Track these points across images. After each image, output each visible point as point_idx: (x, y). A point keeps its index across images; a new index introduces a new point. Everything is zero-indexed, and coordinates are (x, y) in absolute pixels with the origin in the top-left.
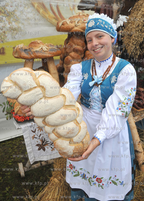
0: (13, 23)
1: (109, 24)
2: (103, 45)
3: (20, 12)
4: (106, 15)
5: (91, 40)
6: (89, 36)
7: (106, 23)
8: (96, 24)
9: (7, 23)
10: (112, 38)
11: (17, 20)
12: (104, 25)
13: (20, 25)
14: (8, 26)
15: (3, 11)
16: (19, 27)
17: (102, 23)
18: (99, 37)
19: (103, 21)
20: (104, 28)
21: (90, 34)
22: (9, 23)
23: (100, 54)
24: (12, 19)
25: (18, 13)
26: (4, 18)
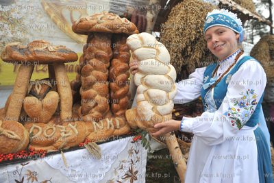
0: (19, 33)
1: (231, 19)
2: (225, 42)
3: (30, 20)
4: (227, 10)
5: (211, 38)
6: (207, 33)
7: (227, 18)
8: (215, 19)
9: (9, 32)
10: (236, 33)
11: (24, 30)
12: (225, 20)
13: (28, 36)
14: (10, 35)
15: (6, 17)
16: (26, 39)
17: (223, 18)
18: (219, 33)
19: (223, 16)
20: (225, 23)
21: (209, 30)
22: (12, 33)
23: (222, 52)
24: (17, 28)
25: (26, 22)
26: (6, 26)
